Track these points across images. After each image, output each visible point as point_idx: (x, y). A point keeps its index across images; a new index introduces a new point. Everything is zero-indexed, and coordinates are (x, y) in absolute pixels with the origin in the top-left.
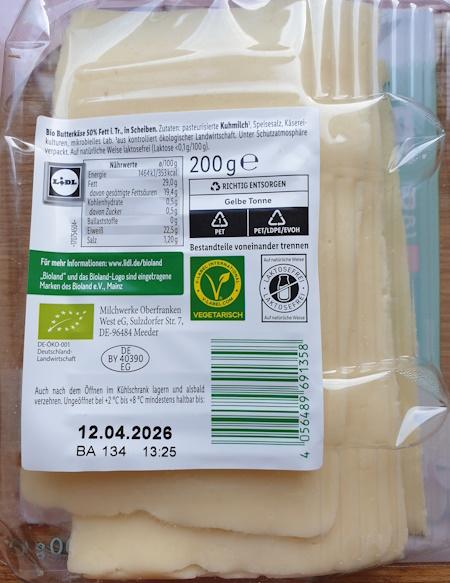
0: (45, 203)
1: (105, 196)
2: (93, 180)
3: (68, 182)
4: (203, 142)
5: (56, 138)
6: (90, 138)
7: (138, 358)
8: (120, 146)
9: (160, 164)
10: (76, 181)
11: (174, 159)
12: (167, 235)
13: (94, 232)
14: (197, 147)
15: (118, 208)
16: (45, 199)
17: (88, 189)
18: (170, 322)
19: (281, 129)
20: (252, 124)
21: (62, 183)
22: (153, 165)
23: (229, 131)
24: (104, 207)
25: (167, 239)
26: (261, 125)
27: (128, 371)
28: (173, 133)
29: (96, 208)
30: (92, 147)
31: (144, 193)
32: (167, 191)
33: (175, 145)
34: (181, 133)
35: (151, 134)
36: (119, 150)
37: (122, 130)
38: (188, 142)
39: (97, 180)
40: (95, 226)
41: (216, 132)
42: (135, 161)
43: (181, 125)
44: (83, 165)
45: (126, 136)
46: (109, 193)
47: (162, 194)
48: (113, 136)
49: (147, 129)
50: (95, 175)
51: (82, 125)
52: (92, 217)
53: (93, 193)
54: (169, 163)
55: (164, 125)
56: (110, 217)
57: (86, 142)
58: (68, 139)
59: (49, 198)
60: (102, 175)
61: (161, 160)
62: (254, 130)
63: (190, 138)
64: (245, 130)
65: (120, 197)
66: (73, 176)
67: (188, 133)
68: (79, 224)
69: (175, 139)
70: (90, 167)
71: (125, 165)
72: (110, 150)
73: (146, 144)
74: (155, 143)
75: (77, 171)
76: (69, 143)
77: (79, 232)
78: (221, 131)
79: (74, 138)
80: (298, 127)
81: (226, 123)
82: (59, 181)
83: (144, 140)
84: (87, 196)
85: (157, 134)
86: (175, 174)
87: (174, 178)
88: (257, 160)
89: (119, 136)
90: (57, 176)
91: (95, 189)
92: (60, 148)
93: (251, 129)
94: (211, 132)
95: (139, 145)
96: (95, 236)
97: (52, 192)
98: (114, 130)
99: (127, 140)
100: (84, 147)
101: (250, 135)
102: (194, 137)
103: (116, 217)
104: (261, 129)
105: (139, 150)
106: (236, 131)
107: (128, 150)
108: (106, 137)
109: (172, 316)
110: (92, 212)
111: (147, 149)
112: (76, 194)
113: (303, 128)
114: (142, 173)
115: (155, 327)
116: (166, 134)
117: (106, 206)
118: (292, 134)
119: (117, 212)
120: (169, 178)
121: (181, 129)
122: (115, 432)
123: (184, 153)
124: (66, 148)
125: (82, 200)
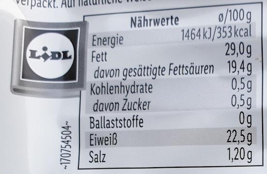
0: (16, 90)
1: (122, 77)
2: (100, 49)
3: (56, 56)
9: (221, 17)
10: (71, 53)
11: (247, 9)
12: (233, 146)
13: (101, 141)
15: (145, 97)
16: (15, 83)
17: (91, 67)
21: (45, 57)
22: (208, 20)
24: (118, 98)
25: (233, 154)
29: (105, 99)
31: (193, 70)
32: (232, 65)
39: (107, 49)
40: (103, 132)
42: (175, 14)
44: (83, 24)
46: (128, 72)
47: (223, 71)
50: (103, 41)
52: (97, 116)
53: (99, 73)
54: (237, 15)
56: (129, 115)
59: (21, 83)
60: (114, 41)
61: (223, 10)
65: (147, 79)
66: (65, 44)
68: (74, 130)
70: (95, 28)
71: (156, 22)
75: (71, 35)
77: (74, 143)
82: (40, 52)
84: (90, 78)
86: (248, 33)
87: (247, 41)
90: (36, 44)
91: (104, 66)
96: (104, 149)
97: (27, 73)
103: (141, 114)
110: (98, 107)
112: (70, 75)
114: (188, 34)
117: (123, 96)
119: (143, 106)
120: (237, 40)
125: (81, 85)
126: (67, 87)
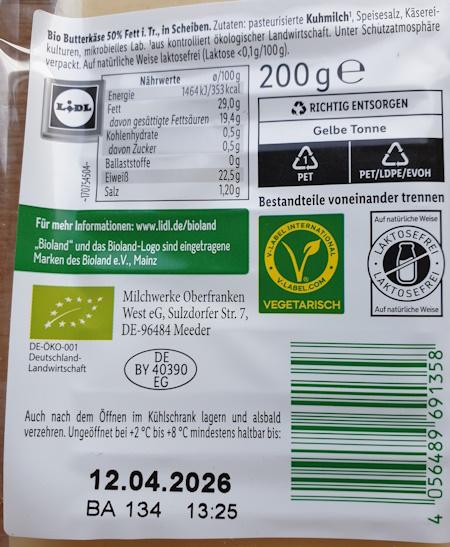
0: (45, 136)
1: (133, 126)
2: (115, 103)
3: (78, 108)
4: (280, 43)
5: (62, 44)
6: (112, 43)
7: (180, 369)
8: (156, 53)
9: (215, 77)
10: (91, 106)
11: (236, 70)
12: (224, 183)
13: (115, 179)
14: (271, 50)
15: (151, 143)
16: (44, 130)
17: (107, 117)
18: (227, 314)
19: (398, 22)
20: (354, 16)
21: (70, 109)
22: (204, 79)
23: (319, 26)
24: (130, 143)
25: (224, 189)
26: (369, 16)
27: (165, 388)
28: (235, 32)
29: (118, 143)
30: (114, 56)
31: (191, 120)
32: (224, 116)
33: (237, 49)
34: (245, 31)
35: (202, 34)
36: (154, 60)
37: (159, 30)
38: (257, 45)
39: (121, 103)
40: (116, 171)
41: (299, 27)
42: (177, 74)
43: (246, 19)
44: (101, 82)
45: (164, 38)
46: (138, 122)
47: (218, 122)
48: (145, 40)
49: (196, 27)
50: (118, 96)
51: (101, 25)
52: (112, 158)
53: (113, 122)
54: (229, 75)
55: (220, 21)
56: (138, 157)
57: (104, 50)
58: (80, 47)
59: (49, 130)
60: (127, 96)
61: (217, 71)
62: (358, 25)
63: (259, 37)
64: (344, 25)
65: (154, 128)
66: (86, 99)
67: (257, 31)
68: (93, 169)
69: (238, 40)
70: (111, 85)
71: (162, 81)
72: (141, 60)
73: (194, 49)
74: (207, 46)
76: (82, 52)
77: (93, 180)
78: (308, 27)
79: (89, 45)
80: (426, 19)
81: (315, 14)
82: (65, 105)
83: (191, 43)
84: (106, 126)
85: (211, 34)
86: (237, 90)
87: (236, 97)
88: (362, 68)
89: (155, 39)
90: (63, 98)
91: (118, 116)
92: (68, 59)
93: (354, 23)
94: (291, 28)
95: (183, 50)
96: (117, 185)
97: (55, 122)
98: (147, 32)
99: (166, 44)
100: (102, 57)
101: (352, 32)
102: (266, 36)
103: (148, 156)
104: (368, 23)
105: (184, 57)
106: (331, 26)
107: (167, 59)
108: (136, 40)
109: (230, 306)
110: (112, 150)
111: (195, 56)
112: (90, 124)
113: (433, 20)
114: (188, 91)
115: (205, 323)
116: (224, 33)
117: (134, 141)
118: (415, 29)
119: (150, 149)
120: (228, 96)
121: (247, 25)
122: (145, 481)
123: (251, 61)
124: (76, 59)
125: (99, 132)
126: (87, 134)
